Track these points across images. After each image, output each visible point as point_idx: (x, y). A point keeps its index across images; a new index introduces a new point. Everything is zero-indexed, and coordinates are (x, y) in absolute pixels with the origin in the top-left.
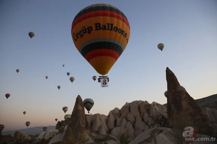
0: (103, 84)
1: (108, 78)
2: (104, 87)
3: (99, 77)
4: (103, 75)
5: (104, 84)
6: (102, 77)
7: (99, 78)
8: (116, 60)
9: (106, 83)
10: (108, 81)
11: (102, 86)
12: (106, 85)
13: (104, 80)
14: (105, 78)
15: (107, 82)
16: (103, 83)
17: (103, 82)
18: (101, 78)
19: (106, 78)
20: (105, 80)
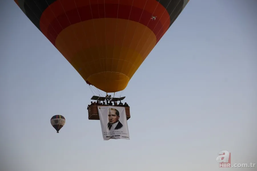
0: (110, 126)
1: (126, 106)
2: (112, 137)
3: (94, 98)
4: (107, 91)
5: (115, 125)
6: (103, 99)
7: (93, 104)
8: (158, 39)
9: (120, 126)
10: (128, 117)
11: (104, 133)
12: (119, 130)
13: (113, 113)
14: (116, 105)
15: (122, 119)
16: (108, 121)
17: (111, 120)
18: (101, 105)
19: (119, 106)
20: (117, 113)
